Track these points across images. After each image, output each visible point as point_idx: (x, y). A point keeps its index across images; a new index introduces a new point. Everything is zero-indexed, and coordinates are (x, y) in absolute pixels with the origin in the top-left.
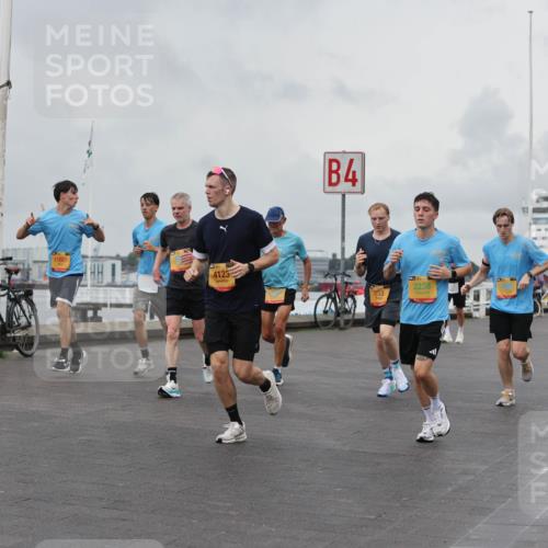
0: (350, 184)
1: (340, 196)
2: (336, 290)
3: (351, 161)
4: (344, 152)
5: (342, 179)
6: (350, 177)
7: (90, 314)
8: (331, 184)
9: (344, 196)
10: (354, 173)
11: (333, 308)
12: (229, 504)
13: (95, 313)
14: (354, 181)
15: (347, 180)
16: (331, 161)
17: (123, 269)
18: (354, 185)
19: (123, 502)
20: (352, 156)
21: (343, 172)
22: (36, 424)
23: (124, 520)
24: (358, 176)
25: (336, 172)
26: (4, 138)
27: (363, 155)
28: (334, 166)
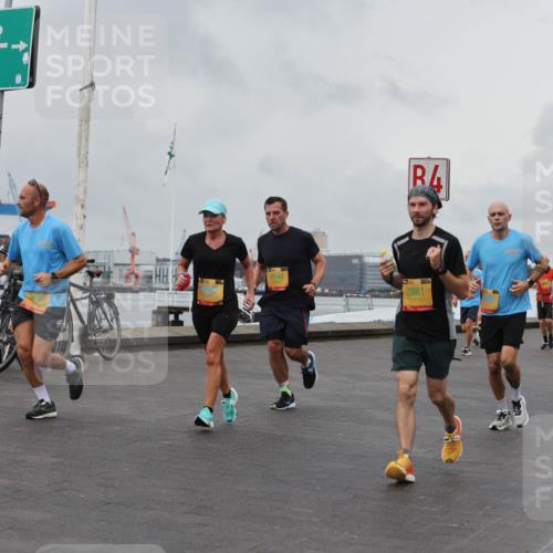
3: (437, 167)
4: (429, 158)
6: (435, 183)
7: (172, 317)
10: (439, 179)
12: (311, 511)
13: (176, 317)
14: (439, 187)
16: (416, 167)
19: (205, 507)
20: (437, 163)
21: (427, 178)
22: (117, 428)
23: (205, 525)
24: (443, 183)
25: (421, 178)
26: (87, 140)
27: (448, 161)
28: (419, 172)
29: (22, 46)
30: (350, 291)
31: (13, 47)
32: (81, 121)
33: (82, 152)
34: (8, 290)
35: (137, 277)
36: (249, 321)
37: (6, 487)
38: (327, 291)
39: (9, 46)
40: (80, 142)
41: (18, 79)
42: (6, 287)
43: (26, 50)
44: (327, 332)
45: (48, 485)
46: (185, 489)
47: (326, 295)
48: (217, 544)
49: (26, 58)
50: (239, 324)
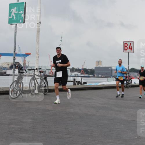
0: (130, 50)
1: (128, 53)
2: (127, 78)
3: (130, 44)
4: (129, 41)
5: (128, 48)
6: (130, 48)
8: (125, 50)
9: (129, 53)
10: (131, 47)
11: (126, 82)
12: (98, 134)
14: (131, 49)
15: (129, 49)
16: (125, 44)
17: (70, 72)
18: (131, 50)
19: (71, 133)
20: (131, 42)
21: (128, 47)
22: (48, 112)
23: (71, 138)
24: (132, 48)
25: (127, 47)
26: (39, 37)
27: (134, 42)
28: (126, 45)
29: (21, 12)
30: (108, 76)
31: (19, 12)
32: (37, 32)
33: (38, 40)
34: (19, 76)
35: (52, 73)
36: (82, 84)
37: (18, 128)
38: (102, 76)
39: (18, 12)
40: (37, 38)
41: (21, 21)
42: (18, 75)
43: (22, 13)
44: (102, 87)
45: (30, 127)
46: (66, 128)
47: (102, 77)
48: (74, 143)
49: (23, 16)
50: (79, 85)
